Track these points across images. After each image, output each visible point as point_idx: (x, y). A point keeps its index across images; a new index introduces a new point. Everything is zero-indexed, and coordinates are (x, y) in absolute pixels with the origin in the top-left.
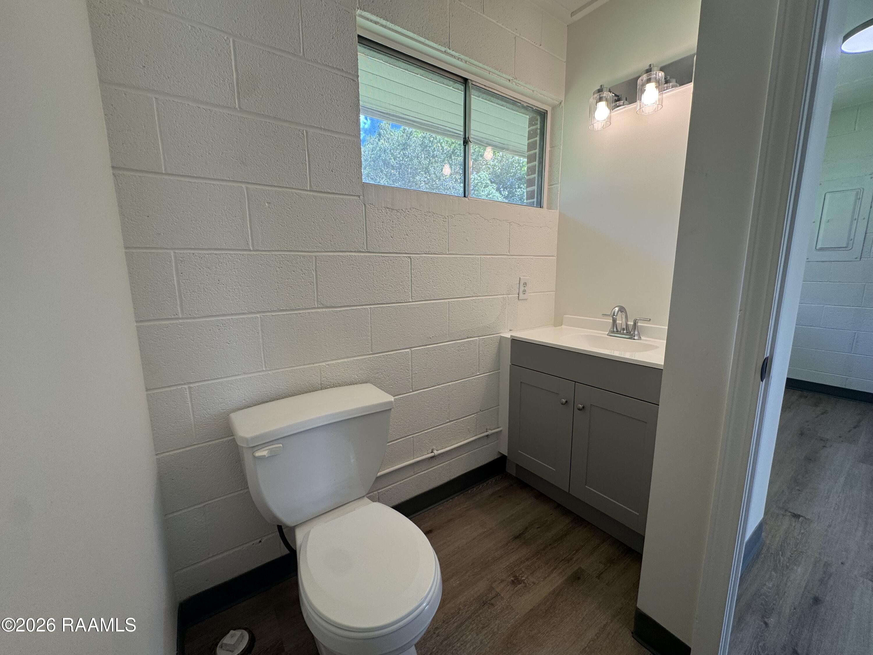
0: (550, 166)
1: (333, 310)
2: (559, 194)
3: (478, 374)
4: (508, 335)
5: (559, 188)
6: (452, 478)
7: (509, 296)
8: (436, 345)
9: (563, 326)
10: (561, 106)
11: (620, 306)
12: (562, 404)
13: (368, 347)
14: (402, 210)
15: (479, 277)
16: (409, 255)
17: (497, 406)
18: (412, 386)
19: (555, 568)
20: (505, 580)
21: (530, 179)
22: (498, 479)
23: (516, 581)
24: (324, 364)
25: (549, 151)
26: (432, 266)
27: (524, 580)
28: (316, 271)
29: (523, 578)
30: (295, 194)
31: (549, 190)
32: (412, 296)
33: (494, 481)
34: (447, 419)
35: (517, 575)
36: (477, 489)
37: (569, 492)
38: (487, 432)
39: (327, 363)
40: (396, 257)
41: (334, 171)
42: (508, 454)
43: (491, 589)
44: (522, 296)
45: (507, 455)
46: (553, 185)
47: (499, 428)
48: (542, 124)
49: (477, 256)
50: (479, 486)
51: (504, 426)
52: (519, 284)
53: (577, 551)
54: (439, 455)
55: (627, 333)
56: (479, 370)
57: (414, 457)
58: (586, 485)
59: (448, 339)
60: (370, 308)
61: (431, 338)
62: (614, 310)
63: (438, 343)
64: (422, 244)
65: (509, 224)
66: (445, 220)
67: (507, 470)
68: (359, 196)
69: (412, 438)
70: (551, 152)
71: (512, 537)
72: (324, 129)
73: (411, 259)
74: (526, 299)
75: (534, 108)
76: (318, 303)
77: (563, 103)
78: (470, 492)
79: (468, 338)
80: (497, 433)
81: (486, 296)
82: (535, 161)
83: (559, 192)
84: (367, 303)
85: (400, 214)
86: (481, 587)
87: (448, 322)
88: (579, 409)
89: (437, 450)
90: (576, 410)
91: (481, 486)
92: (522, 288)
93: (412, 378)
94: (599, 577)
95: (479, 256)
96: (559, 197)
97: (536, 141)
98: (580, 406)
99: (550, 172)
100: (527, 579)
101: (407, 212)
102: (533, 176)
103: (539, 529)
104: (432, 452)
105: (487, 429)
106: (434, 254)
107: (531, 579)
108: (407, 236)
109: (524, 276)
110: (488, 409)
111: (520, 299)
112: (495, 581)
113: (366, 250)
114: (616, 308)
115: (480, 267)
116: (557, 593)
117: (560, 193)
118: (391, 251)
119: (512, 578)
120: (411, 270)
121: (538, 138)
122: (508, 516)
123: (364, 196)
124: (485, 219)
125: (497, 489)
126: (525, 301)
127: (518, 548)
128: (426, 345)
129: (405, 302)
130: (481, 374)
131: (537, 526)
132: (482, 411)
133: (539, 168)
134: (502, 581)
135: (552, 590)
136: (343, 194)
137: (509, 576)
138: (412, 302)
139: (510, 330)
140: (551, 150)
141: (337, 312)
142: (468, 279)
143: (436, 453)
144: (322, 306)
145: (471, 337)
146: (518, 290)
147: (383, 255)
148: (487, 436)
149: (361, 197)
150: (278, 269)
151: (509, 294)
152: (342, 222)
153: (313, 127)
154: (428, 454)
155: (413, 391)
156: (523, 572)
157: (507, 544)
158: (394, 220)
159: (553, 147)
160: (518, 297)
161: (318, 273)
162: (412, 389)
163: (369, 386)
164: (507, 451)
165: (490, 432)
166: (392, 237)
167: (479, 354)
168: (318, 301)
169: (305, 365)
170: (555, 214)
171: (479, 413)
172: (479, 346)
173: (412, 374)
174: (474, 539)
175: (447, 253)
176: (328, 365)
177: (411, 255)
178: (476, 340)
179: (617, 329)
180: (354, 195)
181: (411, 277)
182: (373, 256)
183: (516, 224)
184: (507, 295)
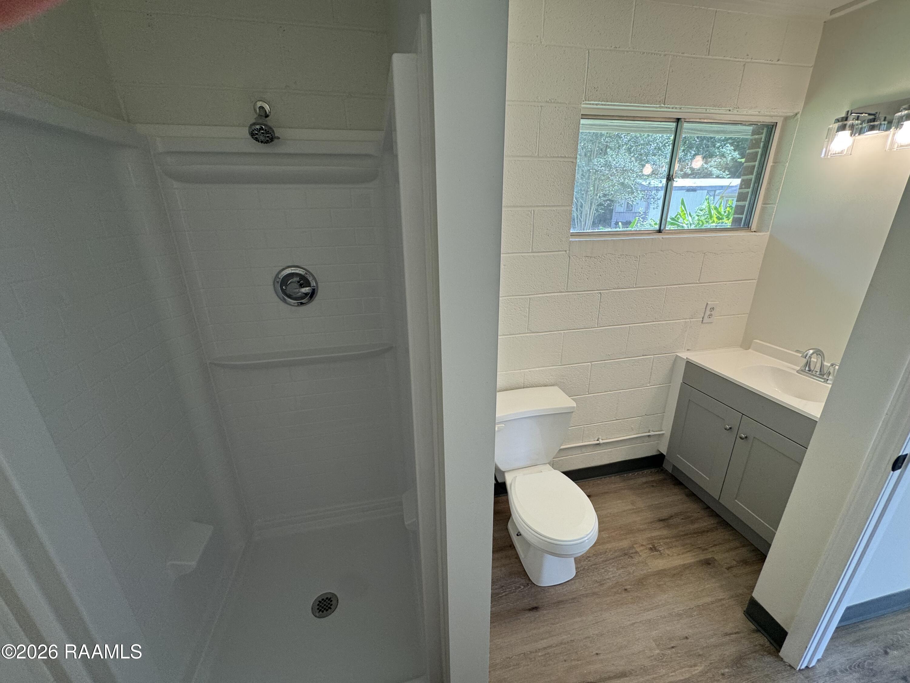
0: (769, 183)
1: (537, 334)
2: (773, 215)
3: (648, 385)
4: (684, 355)
5: (775, 209)
6: (611, 462)
7: (691, 320)
8: (613, 361)
9: (750, 350)
10: (796, 118)
11: (816, 349)
12: (726, 429)
13: (559, 360)
14: (599, 256)
15: (663, 305)
16: (600, 292)
17: (663, 413)
18: (588, 390)
19: (689, 551)
20: (645, 546)
21: (742, 192)
22: (653, 471)
23: (654, 549)
24: (527, 370)
25: (771, 166)
26: (619, 298)
27: (661, 550)
28: (529, 308)
29: (661, 549)
30: (521, 257)
31: (763, 209)
32: (598, 323)
33: (650, 472)
34: (614, 418)
35: (656, 546)
36: (632, 475)
37: (719, 499)
38: (649, 432)
39: (529, 370)
40: (589, 293)
41: (549, 235)
42: (667, 453)
43: (632, 547)
44: (706, 320)
45: (665, 454)
46: (769, 204)
47: (661, 431)
48: (768, 138)
49: (663, 287)
50: (634, 473)
51: (667, 430)
52: (706, 308)
53: (715, 545)
54: (604, 443)
55: (821, 374)
56: (650, 382)
57: (583, 441)
58: (736, 499)
59: (624, 357)
60: (564, 333)
61: (609, 355)
62: (808, 351)
63: (615, 359)
64: (612, 282)
65: (703, 254)
66: (636, 259)
67: (663, 466)
68: (566, 251)
69: (583, 428)
70: (773, 168)
71: (657, 519)
72: (547, 206)
73: (601, 294)
74: (712, 323)
75: (759, 124)
76: (528, 330)
77: (799, 116)
78: (625, 475)
79: (643, 356)
80: (659, 435)
81: (667, 320)
82: (752, 174)
83: (774, 213)
84: (562, 329)
85: (597, 260)
86: (625, 544)
87: (626, 342)
88: (741, 438)
89: (602, 440)
90: (738, 437)
91: (636, 473)
92: (708, 313)
93: (589, 384)
94: (728, 569)
95: (665, 287)
96: (773, 218)
97: (757, 153)
98: (743, 436)
99: (768, 190)
100: (663, 551)
101: (603, 258)
102: (746, 190)
103: (683, 521)
104: (598, 440)
105: (649, 430)
106: (622, 288)
107: (667, 552)
108: (600, 277)
109: (712, 301)
110: (654, 414)
111: (704, 322)
112: (637, 544)
113: (566, 291)
114: (810, 351)
115: (665, 295)
116: (686, 567)
117: (775, 215)
118: (586, 290)
119: (651, 547)
120: (600, 302)
121: (760, 151)
122: (657, 503)
123: (569, 250)
124: (677, 254)
125: (651, 479)
126: (710, 324)
127: (661, 528)
128: (604, 360)
129: (592, 328)
130: (651, 386)
131: (683, 518)
132: (647, 415)
133: (755, 183)
134: (642, 545)
135: (682, 563)
136: (554, 251)
137: (649, 544)
138: (598, 327)
139: (688, 350)
140: (773, 166)
141: (540, 336)
142: (651, 307)
143: (601, 441)
144: (530, 332)
145: (646, 355)
146: (703, 314)
147: (578, 293)
148: (649, 436)
149: (568, 251)
150: (505, 308)
151: (692, 318)
152: (551, 271)
153: (538, 206)
154: (594, 441)
155: (589, 394)
156: (661, 545)
157: (651, 522)
158: (591, 265)
159: (777, 162)
160: (702, 321)
161: (530, 309)
162: (588, 392)
163: (556, 388)
164: (666, 451)
165: (652, 433)
166: (587, 279)
167: (652, 369)
168: (528, 329)
169: (515, 370)
170: (764, 236)
171: (643, 417)
172: (653, 363)
173: (590, 382)
174: (624, 511)
175: (634, 287)
176: (530, 371)
177: (602, 291)
178: (651, 357)
179: (809, 367)
180: (563, 251)
181: (600, 308)
182: (571, 294)
183: (712, 253)
184: (689, 319)
